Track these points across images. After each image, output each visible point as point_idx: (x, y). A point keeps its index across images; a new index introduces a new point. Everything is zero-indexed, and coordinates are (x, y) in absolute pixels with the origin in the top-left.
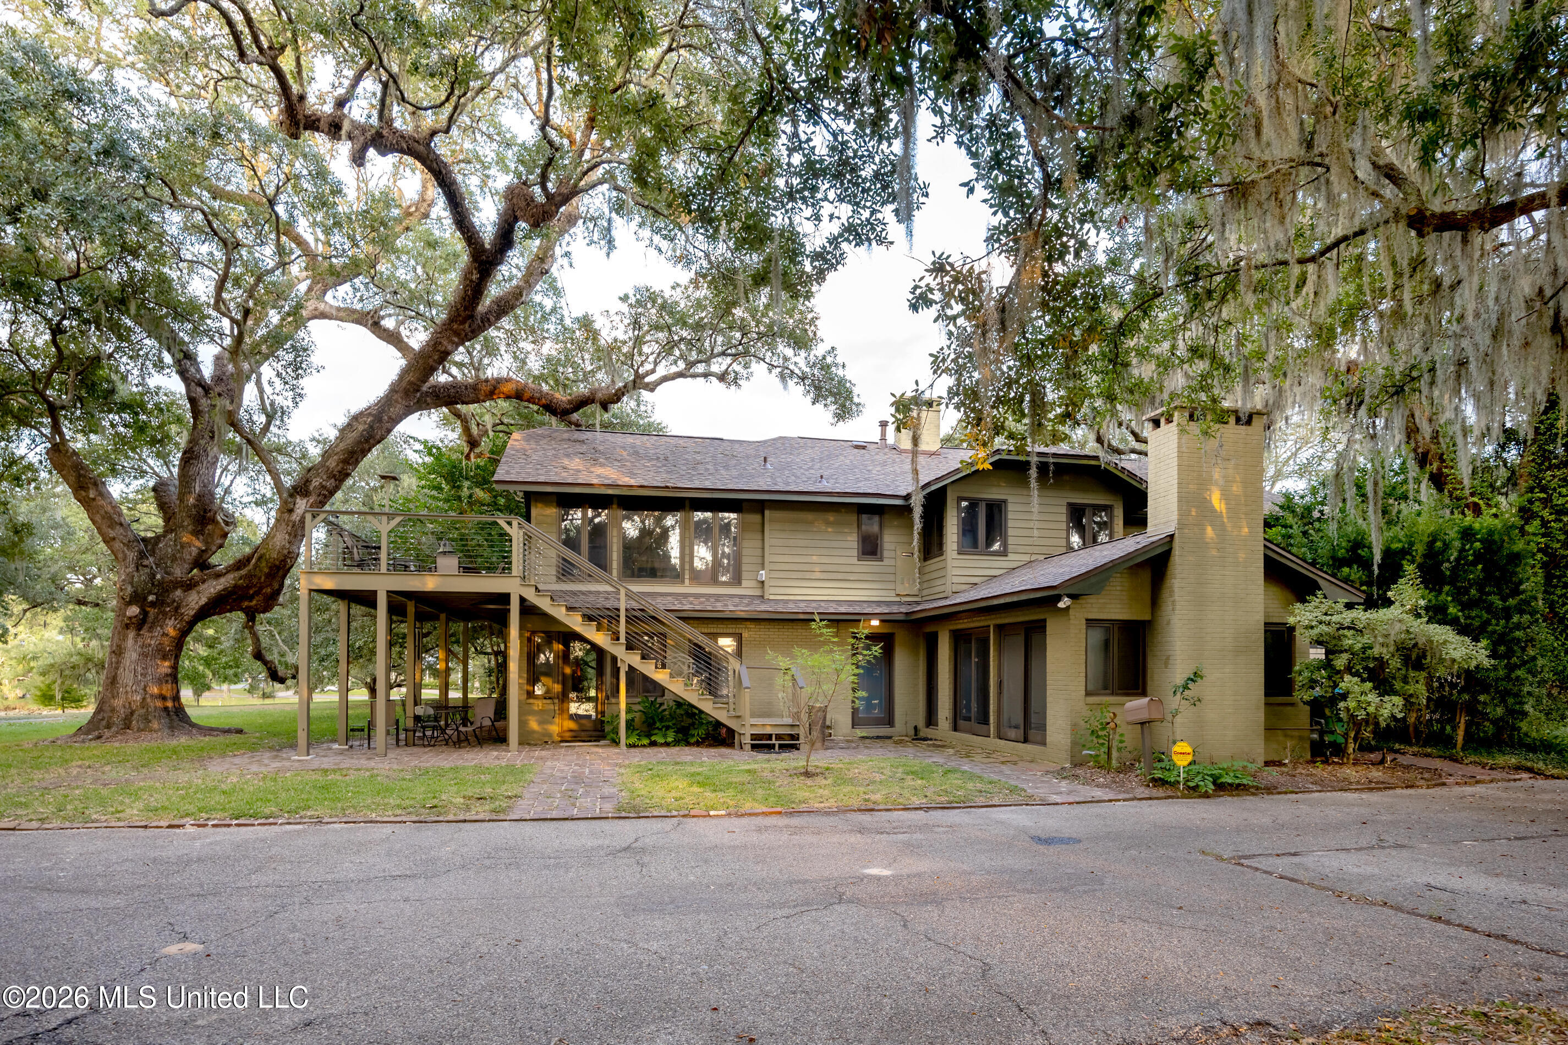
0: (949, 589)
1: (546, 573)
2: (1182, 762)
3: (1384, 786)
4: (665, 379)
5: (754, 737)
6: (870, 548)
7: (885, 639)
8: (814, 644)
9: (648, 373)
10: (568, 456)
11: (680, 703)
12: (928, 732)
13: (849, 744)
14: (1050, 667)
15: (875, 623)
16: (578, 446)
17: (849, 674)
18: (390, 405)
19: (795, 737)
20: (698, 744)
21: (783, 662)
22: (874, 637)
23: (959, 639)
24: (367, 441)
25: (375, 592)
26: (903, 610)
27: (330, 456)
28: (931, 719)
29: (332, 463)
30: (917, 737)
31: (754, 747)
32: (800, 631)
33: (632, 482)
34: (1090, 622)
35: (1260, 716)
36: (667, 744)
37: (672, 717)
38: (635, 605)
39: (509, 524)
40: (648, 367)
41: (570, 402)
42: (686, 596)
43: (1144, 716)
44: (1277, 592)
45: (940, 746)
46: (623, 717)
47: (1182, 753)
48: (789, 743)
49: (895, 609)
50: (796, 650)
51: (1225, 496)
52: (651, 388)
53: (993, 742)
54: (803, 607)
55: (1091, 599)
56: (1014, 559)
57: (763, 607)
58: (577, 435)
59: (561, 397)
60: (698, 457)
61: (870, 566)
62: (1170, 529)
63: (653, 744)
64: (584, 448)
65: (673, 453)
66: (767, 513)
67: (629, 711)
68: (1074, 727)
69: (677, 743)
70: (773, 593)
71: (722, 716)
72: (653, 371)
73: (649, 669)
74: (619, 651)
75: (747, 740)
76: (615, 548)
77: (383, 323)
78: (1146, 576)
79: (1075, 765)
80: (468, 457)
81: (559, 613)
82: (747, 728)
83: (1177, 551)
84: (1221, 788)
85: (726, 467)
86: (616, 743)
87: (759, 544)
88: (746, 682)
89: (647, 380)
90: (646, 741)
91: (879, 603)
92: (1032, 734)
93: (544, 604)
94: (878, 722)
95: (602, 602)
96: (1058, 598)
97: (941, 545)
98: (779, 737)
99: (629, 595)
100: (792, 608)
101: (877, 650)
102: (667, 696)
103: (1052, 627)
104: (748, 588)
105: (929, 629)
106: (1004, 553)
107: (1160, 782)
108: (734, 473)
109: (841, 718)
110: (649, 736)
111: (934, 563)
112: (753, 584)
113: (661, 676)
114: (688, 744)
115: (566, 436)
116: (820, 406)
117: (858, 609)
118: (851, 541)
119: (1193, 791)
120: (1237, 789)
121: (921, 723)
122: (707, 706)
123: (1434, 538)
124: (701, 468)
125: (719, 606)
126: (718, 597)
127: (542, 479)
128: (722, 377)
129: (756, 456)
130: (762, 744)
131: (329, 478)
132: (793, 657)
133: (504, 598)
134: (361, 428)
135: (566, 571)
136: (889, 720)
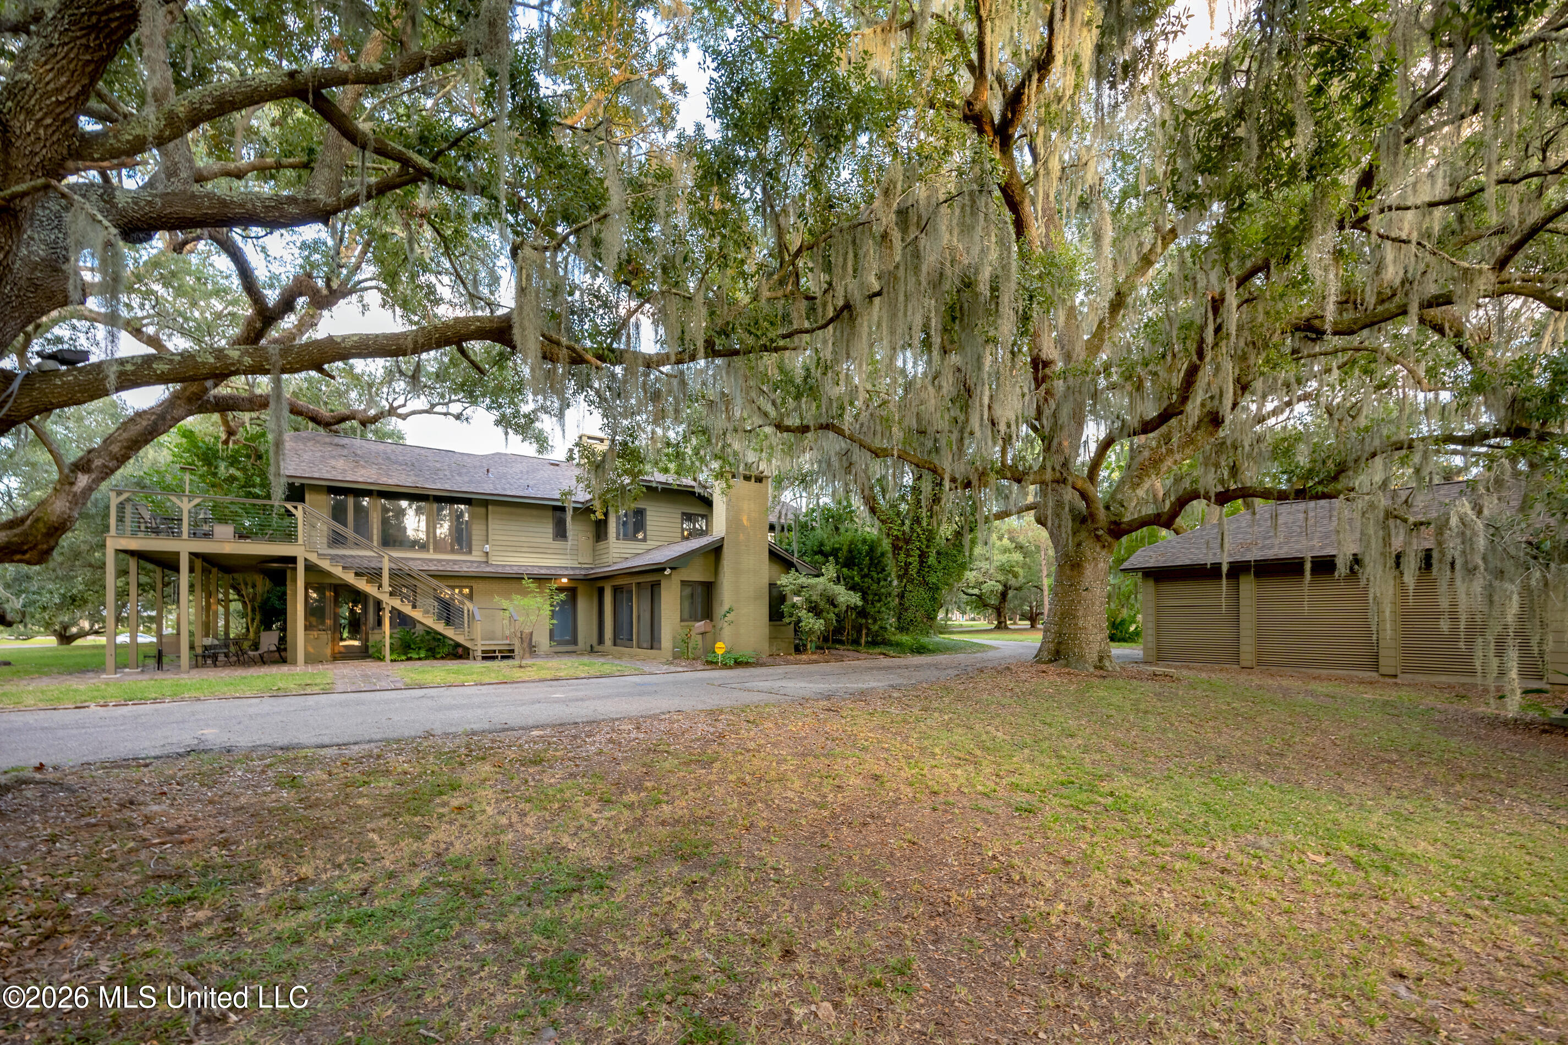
0: (611, 561)
1: (321, 542)
2: (720, 652)
3: (816, 662)
4: (414, 413)
5: (483, 652)
6: (560, 533)
7: (572, 592)
8: (525, 593)
9: (399, 407)
10: (334, 457)
11: (430, 631)
12: (600, 648)
13: (547, 656)
14: (663, 606)
15: (565, 580)
16: (339, 449)
17: (547, 610)
18: (173, 408)
19: (512, 651)
20: (442, 658)
21: (505, 603)
22: (561, 589)
23: (616, 590)
24: (150, 433)
25: (178, 554)
26: (583, 572)
27: (111, 443)
28: (601, 640)
29: (115, 448)
30: (592, 650)
31: (484, 658)
32: (514, 585)
33: (390, 482)
34: (684, 583)
35: (767, 631)
36: (420, 659)
37: (422, 641)
38: (393, 566)
39: (296, 508)
40: (401, 401)
41: (333, 417)
42: (431, 560)
43: (703, 630)
44: (776, 568)
45: (604, 654)
46: (388, 642)
47: (720, 648)
48: (508, 655)
49: (577, 572)
50: (514, 596)
51: (749, 519)
52: (404, 417)
53: (636, 650)
54: (515, 570)
55: (683, 570)
56: (650, 544)
57: (488, 569)
58: (336, 440)
59: (324, 412)
60: (438, 465)
61: (559, 544)
62: (722, 535)
63: (409, 659)
64: (345, 452)
65: (418, 460)
66: (490, 508)
67: (391, 637)
68: (674, 638)
69: (426, 658)
70: (494, 560)
71: (460, 639)
72: (404, 405)
73: (407, 609)
74: (385, 598)
75: (479, 654)
76: (375, 526)
77: (144, 329)
78: (712, 558)
79: (675, 658)
80: (226, 442)
81: (338, 571)
82: (479, 647)
83: (725, 546)
84: (738, 664)
85: (460, 474)
86: (381, 659)
87: (484, 527)
88: (477, 617)
89: (400, 411)
90: (404, 658)
91: (566, 568)
92: (655, 645)
93: (325, 565)
94: (567, 643)
95: (366, 563)
96: (664, 569)
97: (606, 533)
98: (500, 651)
99: (391, 559)
100: (508, 570)
101: (562, 596)
102: (418, 627)
103: (664, 584)
104: (476, 556)
105: (600, 584)
106: (644, 540)
107: (709, 663)
108: (466, 479)
109: (542, 640)
110: (405, 654)
111: (602, 545)
112: (480, 553)
113: (416, 614)
114: (436, 658)
115: (327, 440)
116: (527, 443)
117: (553, 572)
118: (548, 529)
119: (725, 666)
120: (747, 664)
121: (595, 642)
122: (449, 632)
123: (851, 543)
124: (441, 474)
125: (456, 568)
126: (455, 562)
127: (316, 475)
128: (458, 417)
129: (481, 467)
130: (489, 656)
131: (112, 459)
132: (511, 600)
133: (293, 560)
134: (145, 423)
135: (337, 540)
136: (575, 642)
